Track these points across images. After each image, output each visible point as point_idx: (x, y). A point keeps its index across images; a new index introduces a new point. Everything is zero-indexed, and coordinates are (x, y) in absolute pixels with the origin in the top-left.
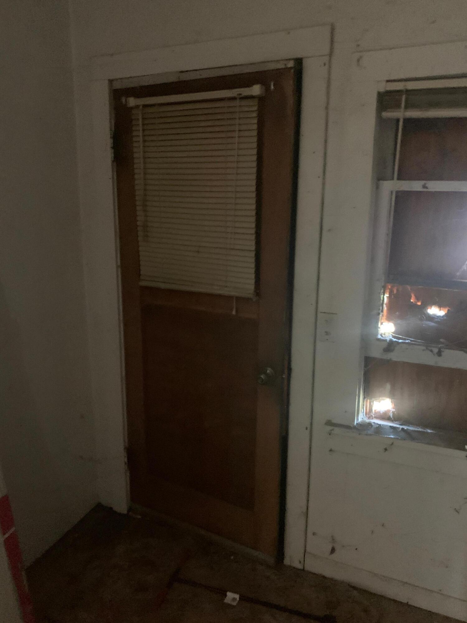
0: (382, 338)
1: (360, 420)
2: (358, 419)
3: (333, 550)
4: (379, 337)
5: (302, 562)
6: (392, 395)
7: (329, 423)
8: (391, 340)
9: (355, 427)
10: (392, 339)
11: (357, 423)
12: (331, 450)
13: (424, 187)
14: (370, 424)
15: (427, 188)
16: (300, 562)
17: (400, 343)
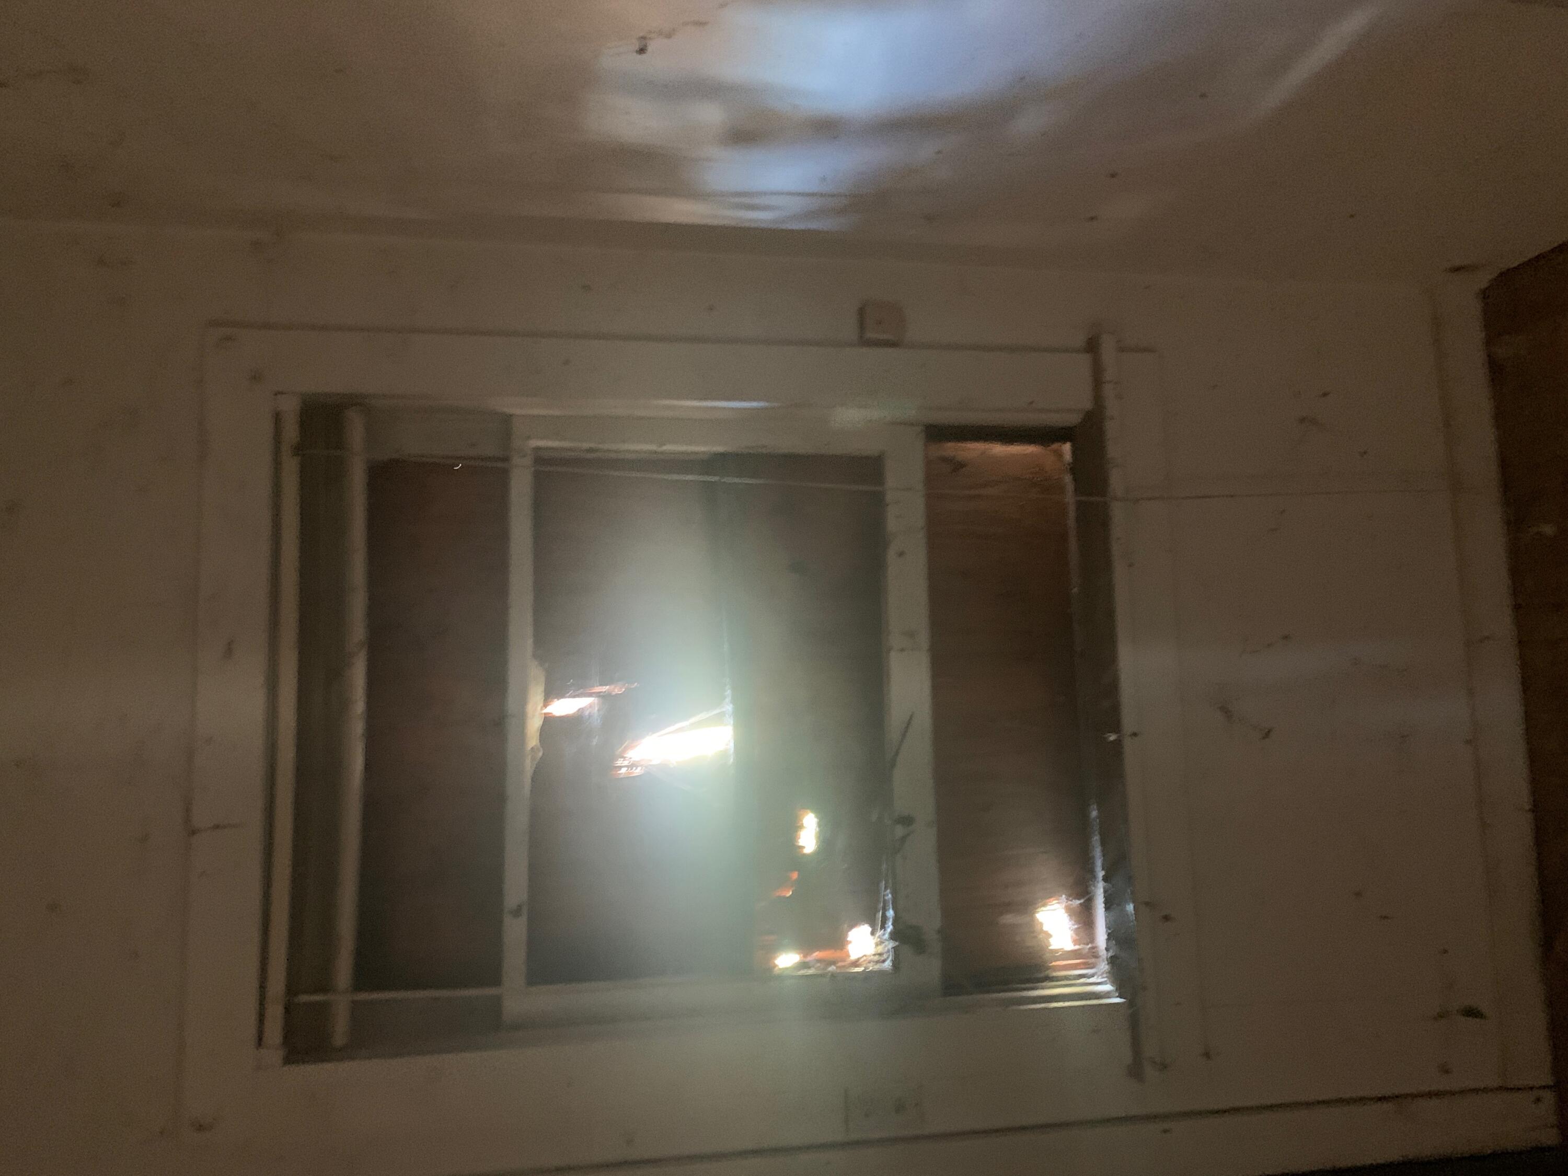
0: (890, 958)
1: (1108, 987)
2: (1107, 995)
3: (1471, 1013)
4: (888, 965)
5: (1536, 1093)
6: (1028, 906)
7: (1135, 1071)
8: (894, 936)
9: (1131, 1003)
10: (891, 933)
11: (1120, 996)
12: (1207, 1055)
13: (517, 913)
14: (1112, 961)
15: (520, 907)
16: (1538, 1100)
17: (896, 912)
